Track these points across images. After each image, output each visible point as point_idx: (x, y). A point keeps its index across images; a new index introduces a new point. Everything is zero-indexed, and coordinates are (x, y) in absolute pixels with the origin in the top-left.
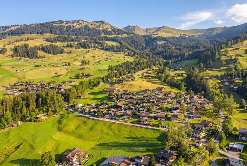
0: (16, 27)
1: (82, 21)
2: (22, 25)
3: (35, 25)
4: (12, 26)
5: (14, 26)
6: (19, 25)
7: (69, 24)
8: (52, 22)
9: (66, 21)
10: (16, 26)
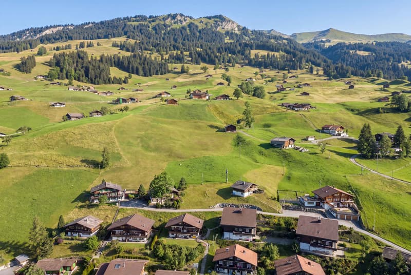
0: (55, 30)
1: (181, 15)
2: (66, 26)
3: (90, 25)
4: (47, 28)
5: (51, 27)
6: (60, 26)
7: (157, 22)
8: (124, 19)
9: (151, 17)
10: (55, 27)
